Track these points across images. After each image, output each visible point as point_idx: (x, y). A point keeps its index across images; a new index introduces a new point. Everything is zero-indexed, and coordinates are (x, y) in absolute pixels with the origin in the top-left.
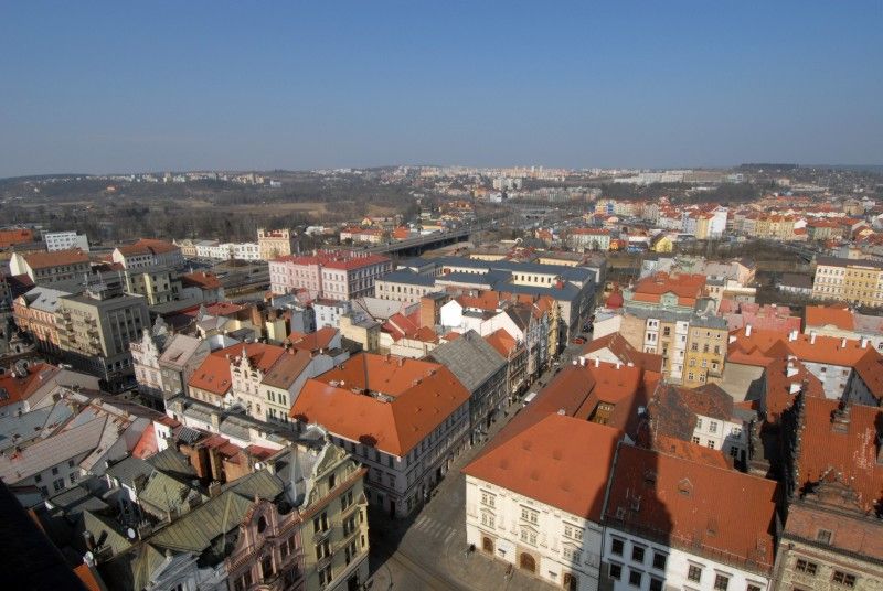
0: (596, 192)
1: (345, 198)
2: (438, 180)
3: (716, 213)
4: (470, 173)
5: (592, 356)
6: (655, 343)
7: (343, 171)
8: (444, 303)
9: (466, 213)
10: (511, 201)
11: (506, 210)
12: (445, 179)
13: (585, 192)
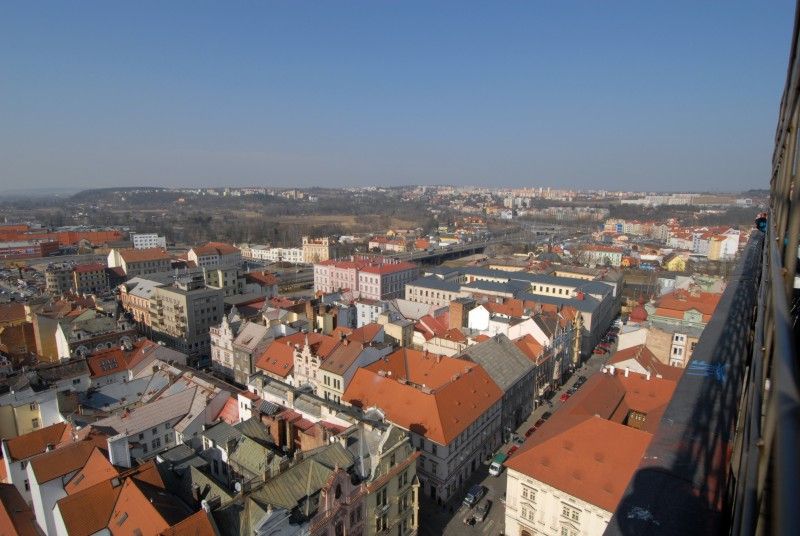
0: (603, 213)
1: (371, 212)
2: (453, 198)
3: (729, 235)
4: (483, 192)
5: (621, 365)
6: (681, 357)
7: (370, 189)
8: (472, 308)
9: (479, 228)
10: (520, 219)
11: (516, 227)
12: (459, 197)
13: (592, 212)
